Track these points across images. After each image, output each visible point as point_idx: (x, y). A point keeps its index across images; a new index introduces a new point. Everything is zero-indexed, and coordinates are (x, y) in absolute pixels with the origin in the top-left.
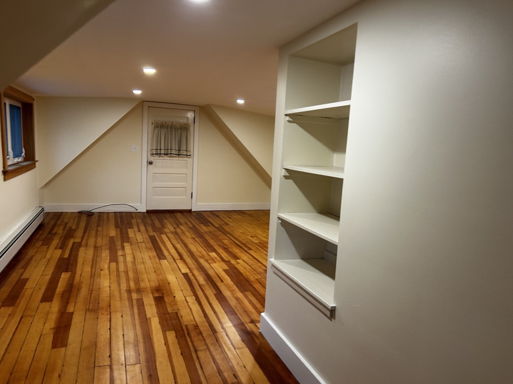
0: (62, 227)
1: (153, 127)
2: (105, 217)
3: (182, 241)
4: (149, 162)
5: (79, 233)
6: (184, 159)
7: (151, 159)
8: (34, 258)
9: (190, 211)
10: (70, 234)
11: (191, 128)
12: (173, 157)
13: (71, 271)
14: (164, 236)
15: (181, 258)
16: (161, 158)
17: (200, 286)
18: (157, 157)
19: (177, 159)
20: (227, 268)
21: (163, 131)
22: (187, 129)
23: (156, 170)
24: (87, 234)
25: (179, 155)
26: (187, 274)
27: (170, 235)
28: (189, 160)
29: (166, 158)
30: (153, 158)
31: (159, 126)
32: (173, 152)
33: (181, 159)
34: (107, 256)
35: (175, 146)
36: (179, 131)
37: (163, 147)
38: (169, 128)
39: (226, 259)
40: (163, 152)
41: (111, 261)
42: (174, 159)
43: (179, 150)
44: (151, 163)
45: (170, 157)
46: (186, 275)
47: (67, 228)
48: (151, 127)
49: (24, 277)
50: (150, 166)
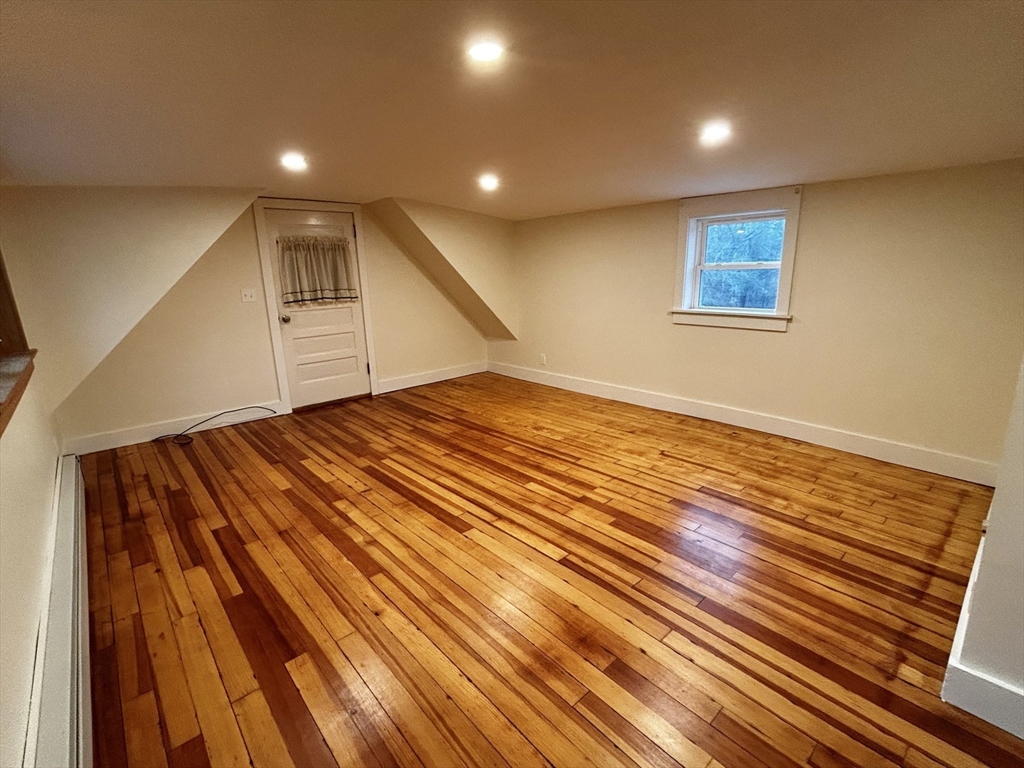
0: (144, 493)
1: (280, 249)
4: (284, 319)
5: (201, 498)
6: (346, 305)
7: (287, 312)
9: (369, 396)
11: (351, 247)
12: (325, 303)
13: (304, 651)
14: (386, 462)
15: (500, 517)
16: (304, 308)
17: (633, 587)
18: (295, 307)
19: (333, 306)
20: (613, 519)
21: (301, 256)
22: (343, 249)
23: (301, 332)
24: (223, 499)
25: (336, 298)
26: (565, 558)
28: (356, 306)
29: (312, 306)
30: (289, 310)
31: (293, 248)
32: (328, 294)
33: (340, 306)
34: (339, 558)
35: (328, 284)
36: (330, 253)
37: (306, 287)
38: (311, 248)
40: (307, 296)
41: (368, 575)
42: (329, 306)
43: (336, 290)
44: (286, 320)
45: (320, 304)
46: (564, 562)
47: (160, 493)
48: (276, 252)
50: (286, 326)
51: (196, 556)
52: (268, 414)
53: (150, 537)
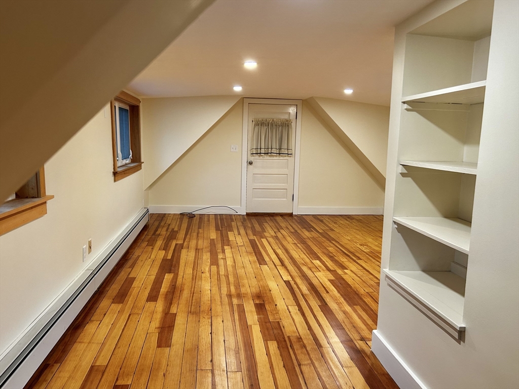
0: (165, 229)
1: (253, 124)
2: (206, 219)
3: (283, 246)
4: (249, 162)
5: (181, 235)
6: (285, 158)
7: (251, 159)
8: (140, 258)
9: (291, 215)
10: (173, 235)
11: (293, 124)
12: (273, 156)
13: (174, 273)
14: (264, 240)
15: (283, 264)
16: (261, 158)
17: (303, 295)
18: (257, 157)
19: (278, 158)
20: (333, 278)
21: (264, 129)
22: (288, 126)
23: (257, 171)
24: (188, 236)
25: (279, 154)
26: (289, 281)
27: (271, 240)
28: (290, 159)
29: (267, 157)
30: (253, 158)
31: (260, 124)
32: (274, 151)
33: (281, 158)
34: (208, 259)
35: (275, 145)
36: (280, 128)
37: (263, 146)
38: (270, 125)
39: (332, 269)
40: (263, 151)
41: (212, 264)
42: (275, 158)
43: (280, 149)
44: (251, 163)
45: (270, 156)
46: (287, 283)
47: (170, 230)
48: (251, 125)
49: (131, 276)
50: (250, 166)
51: (166, 248)
52: (232, 212)
53: (157, 240)
